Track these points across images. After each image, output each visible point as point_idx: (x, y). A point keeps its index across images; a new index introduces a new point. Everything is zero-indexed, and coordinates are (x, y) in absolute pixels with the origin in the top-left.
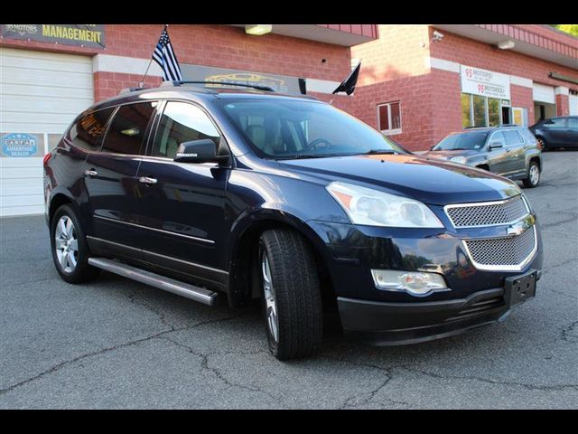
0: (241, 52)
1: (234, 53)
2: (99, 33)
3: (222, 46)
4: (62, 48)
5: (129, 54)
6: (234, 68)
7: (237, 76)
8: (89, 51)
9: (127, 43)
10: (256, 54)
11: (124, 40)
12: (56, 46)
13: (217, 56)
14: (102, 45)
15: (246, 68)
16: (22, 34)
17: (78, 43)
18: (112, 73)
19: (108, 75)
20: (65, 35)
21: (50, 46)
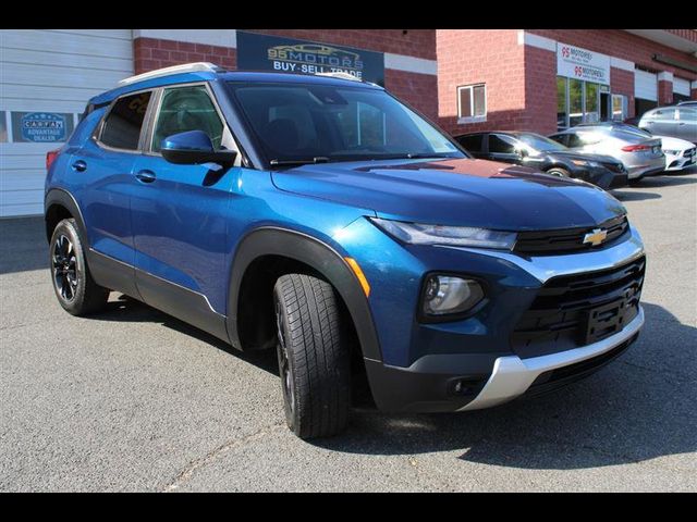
6: (301, 37)
15: (315, 38)
18: (157, 40)
19: (151, 42)
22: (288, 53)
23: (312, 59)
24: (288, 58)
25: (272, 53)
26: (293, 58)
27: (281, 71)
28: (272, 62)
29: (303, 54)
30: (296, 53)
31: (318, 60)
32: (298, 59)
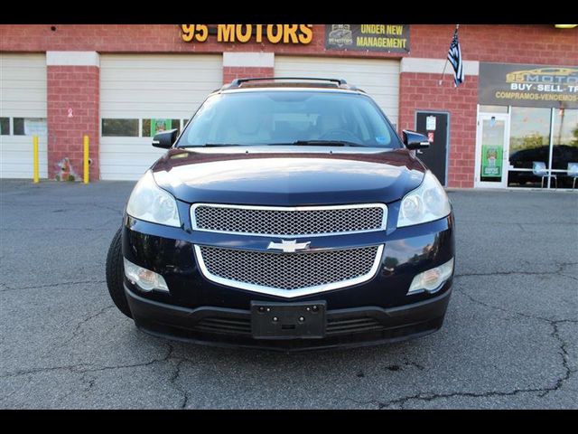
0: (549, 46)
1: (542, 48)
2: (405, 40)
3: (528, 43)
4: (372, 54)
5: (431, 56)
6: (541, 63)
7: (542, 71)
8: (395, 55)
9: (429, 47)
10: (569, 48)
11: (428, 44)
12: (367, 53)
13: (521, 53)
14: (407, 50)
15: (554, 62)
16: (340, 46)
17: (386, 50)
18: (414, 74)
19: (410, 75)
20: (375, 44)
21: (362, 54)
22: (525, 77)
23: (549, 79)
24: (525, 80)
25: (509, 77)
26: (530, 80)
27: (518, 91)
28: (510, 84)
29: (540, 77)
30: (533, 76)
31: (555, 80)
32: (535, 81)
